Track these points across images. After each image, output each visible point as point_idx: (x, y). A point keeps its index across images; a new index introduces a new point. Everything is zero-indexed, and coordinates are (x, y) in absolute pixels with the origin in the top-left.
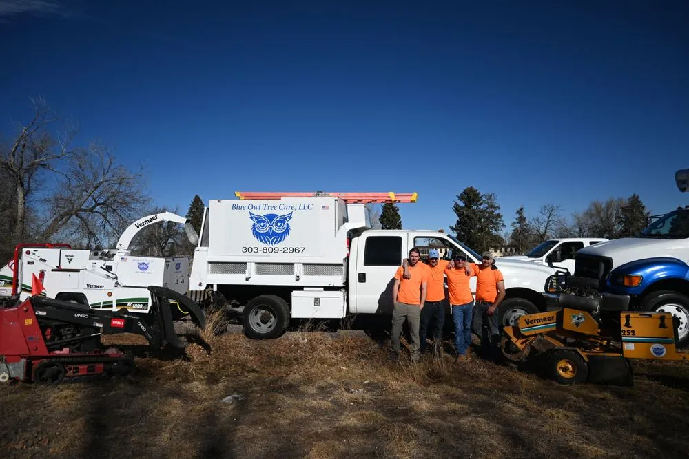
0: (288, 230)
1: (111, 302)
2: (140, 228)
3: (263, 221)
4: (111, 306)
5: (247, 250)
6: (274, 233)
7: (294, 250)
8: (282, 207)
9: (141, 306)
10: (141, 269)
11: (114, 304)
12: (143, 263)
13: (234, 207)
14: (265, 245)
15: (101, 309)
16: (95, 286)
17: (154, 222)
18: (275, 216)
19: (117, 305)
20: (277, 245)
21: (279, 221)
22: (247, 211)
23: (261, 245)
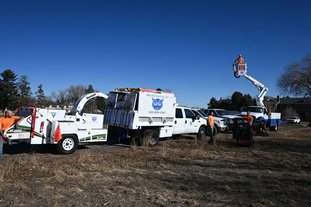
0: (162, 105)
1: (90, 137)
2: (88, 99)
3: (155, 101)
4: (90, 139)
5: (150, 112)
6: (158, 106)
7: (163, 113)
8: (161, 96)
9: (102, 138)
10: (93, 120)
11: (91, 138)
12: (94, 117)
13: (148, 95)
14: (155, 111)
15: (85, 141)
16: (82, 129)
17: (94, 96)
18: (159, 99)
19: (93, 139)
20: (159, 111)
21: (160, 102)
22: (151, 97)
23: (154, 111)
